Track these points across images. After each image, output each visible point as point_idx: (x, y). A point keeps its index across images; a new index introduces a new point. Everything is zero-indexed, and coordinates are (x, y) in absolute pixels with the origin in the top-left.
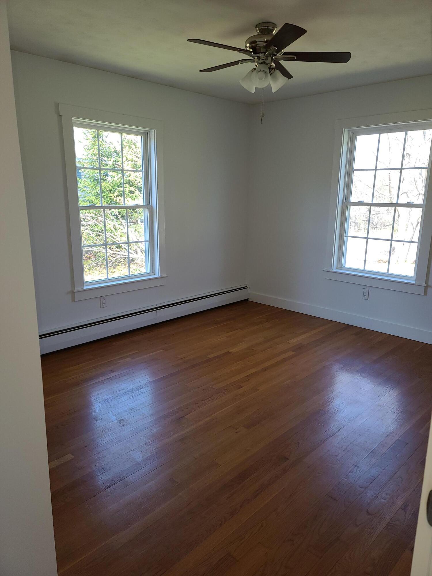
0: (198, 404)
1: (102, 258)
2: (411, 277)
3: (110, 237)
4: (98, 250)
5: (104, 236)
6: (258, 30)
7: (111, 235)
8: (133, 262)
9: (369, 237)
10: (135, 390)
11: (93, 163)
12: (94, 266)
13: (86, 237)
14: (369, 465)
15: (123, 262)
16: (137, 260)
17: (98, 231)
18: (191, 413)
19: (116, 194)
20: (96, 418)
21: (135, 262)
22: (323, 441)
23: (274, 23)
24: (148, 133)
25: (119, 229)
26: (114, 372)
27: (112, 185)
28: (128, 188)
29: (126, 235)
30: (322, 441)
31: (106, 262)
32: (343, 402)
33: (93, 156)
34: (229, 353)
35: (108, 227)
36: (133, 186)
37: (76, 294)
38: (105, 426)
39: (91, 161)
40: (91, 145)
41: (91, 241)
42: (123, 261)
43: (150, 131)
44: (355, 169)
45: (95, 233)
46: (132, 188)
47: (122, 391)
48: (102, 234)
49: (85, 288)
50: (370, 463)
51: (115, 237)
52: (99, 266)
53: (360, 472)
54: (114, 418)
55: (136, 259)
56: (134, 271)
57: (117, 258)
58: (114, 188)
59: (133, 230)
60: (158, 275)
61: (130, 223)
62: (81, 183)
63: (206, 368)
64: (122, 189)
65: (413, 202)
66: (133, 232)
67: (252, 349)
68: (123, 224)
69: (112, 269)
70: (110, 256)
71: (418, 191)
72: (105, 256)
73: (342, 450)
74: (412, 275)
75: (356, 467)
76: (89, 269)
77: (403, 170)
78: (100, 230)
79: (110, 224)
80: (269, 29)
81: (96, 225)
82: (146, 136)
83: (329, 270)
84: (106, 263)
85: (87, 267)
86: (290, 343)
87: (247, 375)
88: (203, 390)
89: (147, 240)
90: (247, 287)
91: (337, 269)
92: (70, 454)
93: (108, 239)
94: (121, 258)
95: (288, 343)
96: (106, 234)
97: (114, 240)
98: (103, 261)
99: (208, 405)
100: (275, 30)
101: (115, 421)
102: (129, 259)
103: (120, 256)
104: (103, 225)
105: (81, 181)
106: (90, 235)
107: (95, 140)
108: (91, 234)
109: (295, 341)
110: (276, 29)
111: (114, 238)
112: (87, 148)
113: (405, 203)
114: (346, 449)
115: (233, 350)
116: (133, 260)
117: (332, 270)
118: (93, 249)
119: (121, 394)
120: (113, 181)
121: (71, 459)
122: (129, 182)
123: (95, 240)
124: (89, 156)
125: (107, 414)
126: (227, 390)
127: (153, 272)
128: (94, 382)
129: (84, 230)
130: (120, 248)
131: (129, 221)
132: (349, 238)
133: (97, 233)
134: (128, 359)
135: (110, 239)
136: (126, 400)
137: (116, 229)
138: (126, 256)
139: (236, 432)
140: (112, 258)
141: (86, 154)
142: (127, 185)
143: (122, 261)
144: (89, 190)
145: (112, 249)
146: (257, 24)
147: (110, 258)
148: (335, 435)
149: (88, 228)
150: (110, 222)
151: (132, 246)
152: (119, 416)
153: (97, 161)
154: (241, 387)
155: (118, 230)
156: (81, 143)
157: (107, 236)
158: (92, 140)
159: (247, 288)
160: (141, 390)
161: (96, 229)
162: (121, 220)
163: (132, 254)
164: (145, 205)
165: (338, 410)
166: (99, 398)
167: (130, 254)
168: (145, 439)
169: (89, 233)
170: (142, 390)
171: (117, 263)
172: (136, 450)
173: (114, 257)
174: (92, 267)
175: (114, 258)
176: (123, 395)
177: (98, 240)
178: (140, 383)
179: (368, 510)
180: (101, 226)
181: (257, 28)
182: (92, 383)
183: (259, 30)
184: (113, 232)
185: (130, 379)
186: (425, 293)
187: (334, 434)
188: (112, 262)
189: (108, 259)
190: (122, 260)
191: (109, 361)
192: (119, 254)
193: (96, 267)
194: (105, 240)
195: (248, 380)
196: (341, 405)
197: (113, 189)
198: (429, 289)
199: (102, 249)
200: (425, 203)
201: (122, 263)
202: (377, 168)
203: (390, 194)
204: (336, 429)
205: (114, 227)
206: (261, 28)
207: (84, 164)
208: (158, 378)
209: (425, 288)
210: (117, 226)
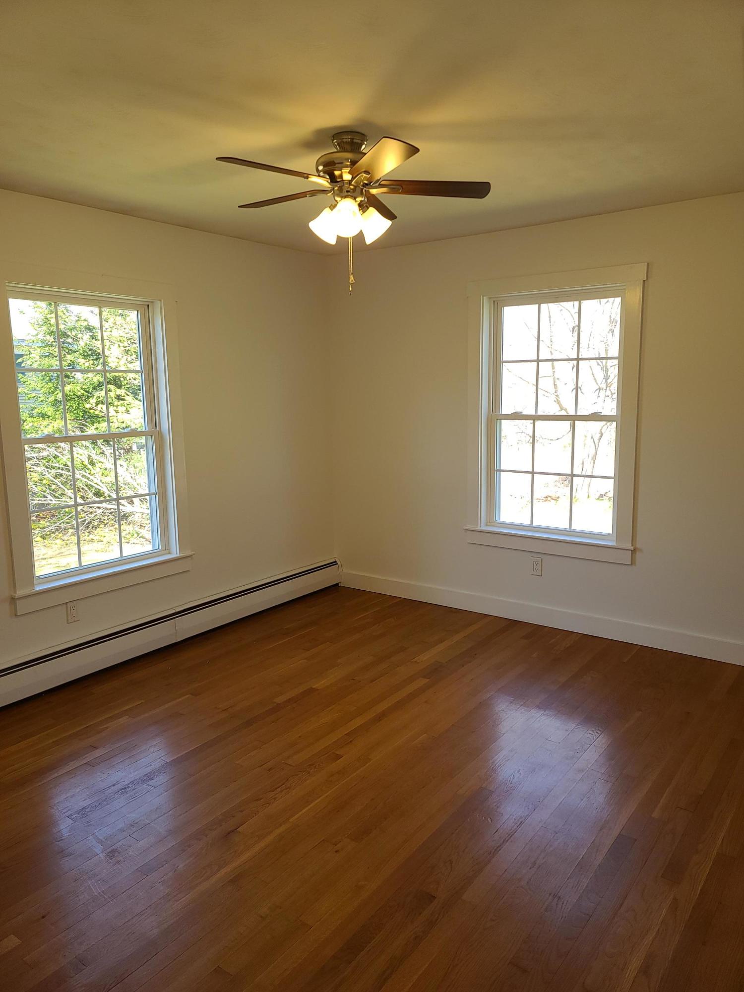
0: (261, 799)
1: (68, 516)
2: (608, 535)
3: (82, 478)
4: (59, 502)
5: (71, 475)
6: (336, 144)
7: (84, 473)
8: (126, 519)
9: (535, 471)
10: (140, 783)
11: (47, 349)
12: (53, 530)
13: (36, 479)
14: (577, 890)
15: (108, 521)
16: (133, 516)
17: (59, 468)
18: (249, 820)
19: (93, 401)
20: (62, 851)
21: (129, 520)
22: (494, 853)
23: (363, 132)
24: (148, 305)
25: (99, 463)
26: (97, 749)
27: (84, 387)
28: (114, 391)
29: (113, 474)
30: (491, 852)
31: (74, 522)
32: (520, 768)
33: (48, 336)
34: (311, 691)
35: (78, 459)
36: (123, 388)
37: (18, 602)
38: (80, 867)
39: (43, 345)
40: (43, 318)
41: (47, 486)
42: (108, 519)
43: (152, 302)
44: (504, 359)
45: (53, 471)
46: (122, 390)
47: (113, 788)
48: (66, 473)
49: (38, 588)
50: (578, 886)
51: (91, 477)
52: (62, 531)
53: (564, 907)
54: (98, 849)
55: (131, 514)
56: (127, 536)
57: (95, 514)
58: (88, 392)
59: (125, 464)
60: (177, 554)
61: (117, 450)
62: (26, 383)
63: (273, 724)
64: (103, 393)
65: (601, 413)
66: (126, 466)
67: (354, 679)
68: (106, 453)
69: (87, 534)
70: (83, 511)
71: (597, 384)
72: (74, 513)
73: (529, 867)
74: (611, 532)
75: (556, 899)
76: (43, 537)
77: (580, 361)
78: (65, 465)
79: (81, 455)
80: (355, 142)
81: (56, 457)
82: (145, 311)
83: (473, 529)
84: (75, 525)
85: (40, 534)
86: (418, 661)
87: (347, 732)
88: (269, 770)
89: (153, 491)
90: (336, 562)
91: (487, 525)
92: (12, 935)
93: (79, 482)
94: (103, 514)
95: (416, 662)
96: (74, 473)
97: (89, 482)
98: (68, 521)
99: (281, 800)
100: (364, 144)
101: (101, 855)
102: (119, 515)
103: (101, 511)
104: (68, 457)
105: (25, 380)
106: (45, 475)
107: (51, 308)
108: (46, 473)
109: (427, 658)
110: (366, 143)
111: (89, 478)
112: (36, 322)
113: (588, 414)
114: (536, 863)
115: (321, 684)
116: (125, 517)
117: (479, 528)
118: (51, 500)
119: (112, 794)
120: (85, 380)
121: (14, 946)
122: (115, 380)
123: (54, 484)
124: (41, 337)
125: (84, 841)
126: (313, 765)
127: (167, 549)
128: (56, 775)
129: (33, 467)
130: (102, 496)
131: (116, 449)
132: (502, 473)
133: (57, 471)
134: (124, 720)
135: (82, 481)
136: (121, 805)
137: (92, 463)
138: (112, 510)
139: (336, 852)
140: (87, 515)
141: (35, 333)
142: (112, 387)
143: (104, 520)
144: (41, 395)
145: (87, 498)
146: (334, 133)
147: (83, 516)
148: (512, 838)
149: (40, 463)
150: (81, 451)
151: (123, 491)
152: (109, 842)
153: (55, 344)
154: (339, 757)
155: (96, 464)
156: (24, 314)
157: (76, 475)
158: (45, 308)
159: (337, 564)
160: (150, 783)
161: (55, 465)
162: (102, 447)
163: (123, 505)
164: (147, 430)
165: (512, 785)
166: (68, 809)
167: (121, 507)
168: (162, 888)
169: (43, 473)
170: (153, 782)
171: (96, 524)
172: (146, 914)
173: (91, 513)
174: (48, 533)
175: (90, 515)
176: (116, 795)
177: (59, 484)
178: (148, 768)
179: (584, 983)
180: (65, 459)
181: (335, 141)
182: (53, 776)
183: (338, 144)
184: (88, 469)
185: (129, 760)
186: (633, 563)
187: (511, 836)
188: (87, 522)
189: (80, 516)
190: (106, 518)
191: (86, 727)
192: (99, 508)
193: (57, 533)
194: (72, 482)
195: (351, 742)
196: (517, 775)
197: (86, 394)
198: (638, 554)
199: (67, 500)
200: (620, 413)
201: (105, 522)
202: (540, 358)
203: (555, 389)
204: (513, 824)
205: (89, 459)
206: (340, 140)
207: (30, 350)
208: (182, 754)
209: (632, 554)
210: (96, 458)
